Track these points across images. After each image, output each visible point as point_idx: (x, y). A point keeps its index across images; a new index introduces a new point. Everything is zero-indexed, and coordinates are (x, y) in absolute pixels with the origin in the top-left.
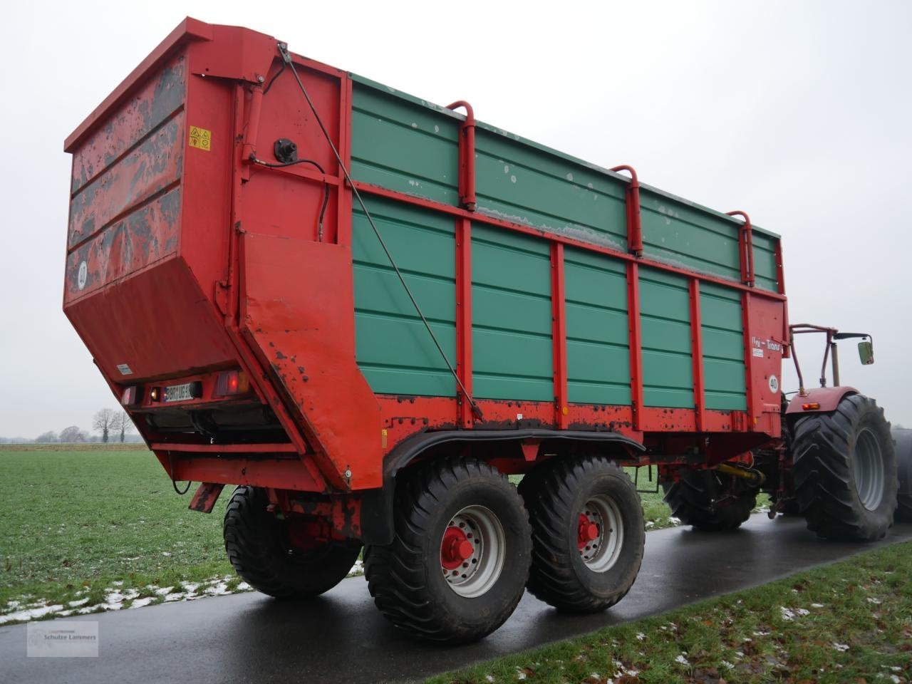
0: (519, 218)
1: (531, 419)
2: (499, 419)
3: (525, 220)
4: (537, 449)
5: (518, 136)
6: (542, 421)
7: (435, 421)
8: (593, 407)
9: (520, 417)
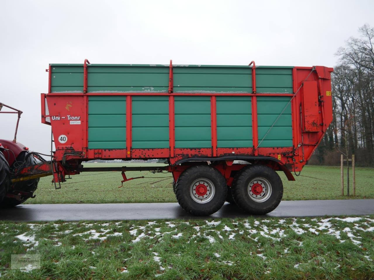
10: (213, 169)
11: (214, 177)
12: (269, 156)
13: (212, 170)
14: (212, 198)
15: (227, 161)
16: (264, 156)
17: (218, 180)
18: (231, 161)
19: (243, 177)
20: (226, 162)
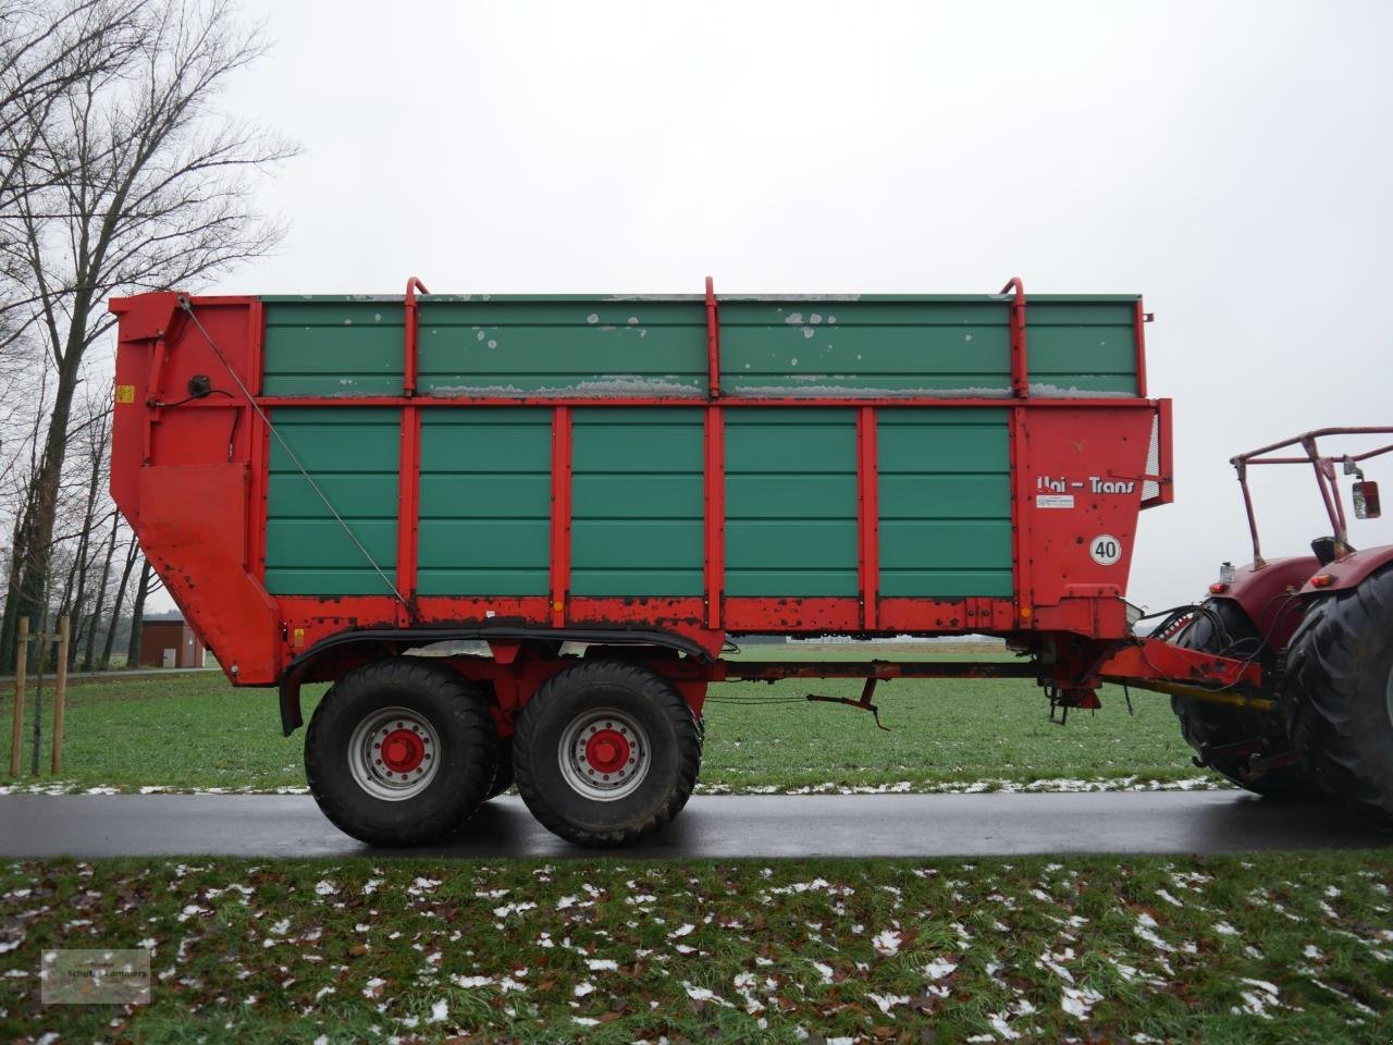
0: (500, 388)
1: (508, 617)
2: (457, 617)
3: (510, 388)
4: (516, 652)
5: (487, 296)
6: (528, 619)
7: (366, 620)
8: (622, 601)
9: (490, 614)
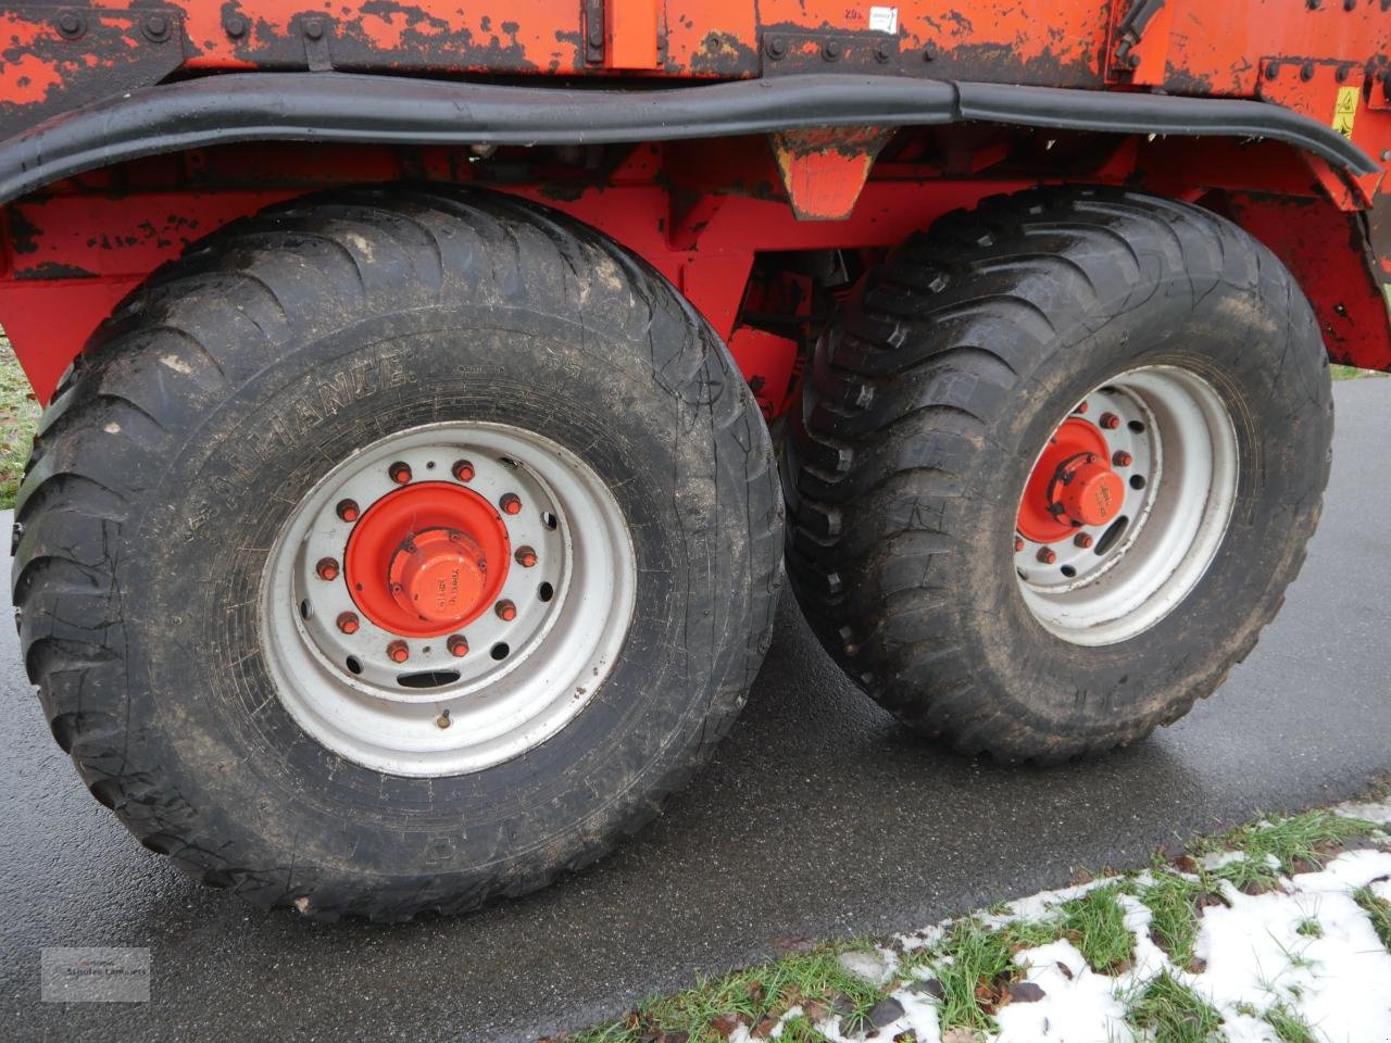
10: (616, 283)
11: (629, 402)
12: (1256, 97)
13: (598, 288)
14: (592, 685)
15: (802, 152)
16: (1207, 95)
17: (692, 442)
18: (844, 150)
19: (991, 370)
20: (785, 160)
